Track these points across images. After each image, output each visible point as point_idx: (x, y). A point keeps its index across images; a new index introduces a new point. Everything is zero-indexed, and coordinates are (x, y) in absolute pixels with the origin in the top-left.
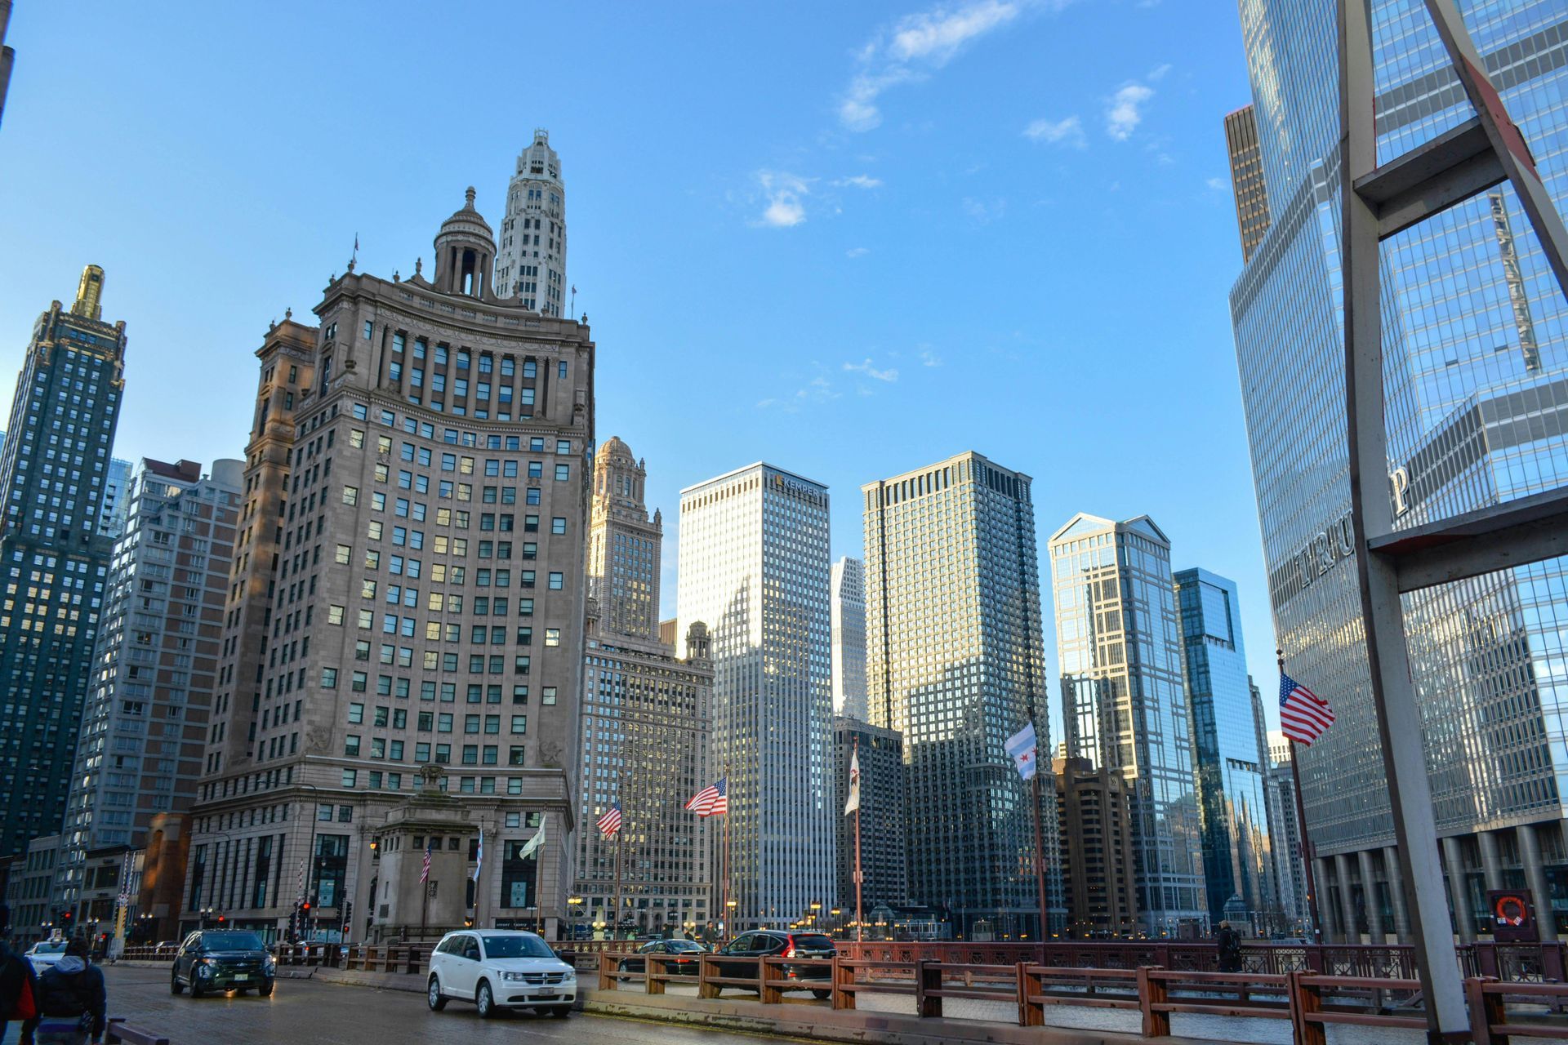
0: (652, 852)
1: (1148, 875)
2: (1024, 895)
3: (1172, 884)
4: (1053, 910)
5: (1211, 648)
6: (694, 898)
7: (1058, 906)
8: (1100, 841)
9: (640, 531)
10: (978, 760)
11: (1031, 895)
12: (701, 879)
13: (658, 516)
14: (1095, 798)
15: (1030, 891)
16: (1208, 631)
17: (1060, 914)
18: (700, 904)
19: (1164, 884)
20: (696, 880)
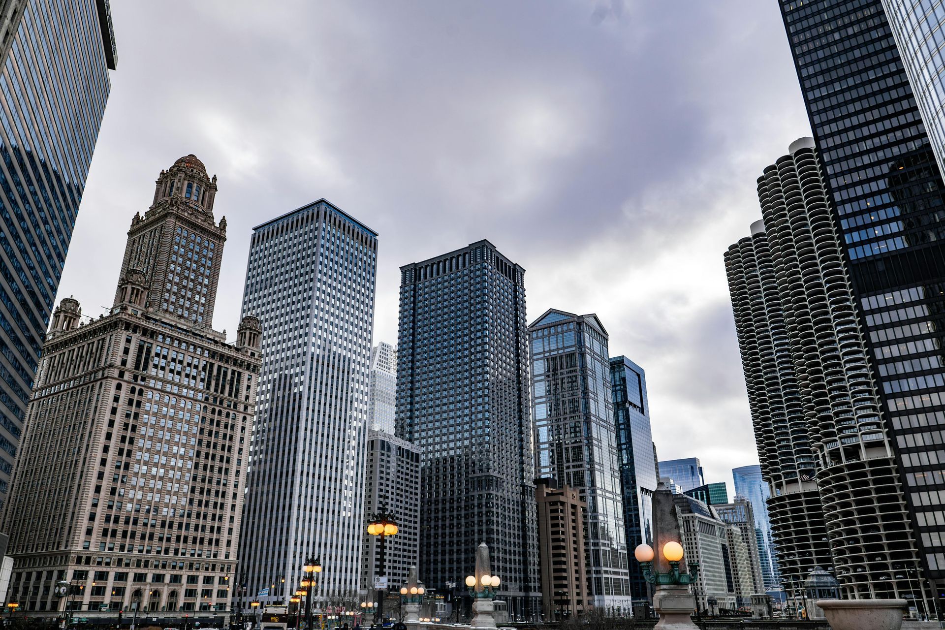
0: (176, 526)
1: (594, 568)
2: (511, 581)
3: (609, 576)
4: (532, 594)
5: (632, 410)
6: (217, 575)
7: (535, 591)
8: (563, 540)
9: (204, 231)
10: (481, 470)
11: (516, 581)
12: (227, 556)
13: (223, 222)
14: (561, 507)
15: (515, 578)
16: (629, 399)
17: (536, 597)
18: (222, 581)
19: (605, 576)
20: (222, 557)
